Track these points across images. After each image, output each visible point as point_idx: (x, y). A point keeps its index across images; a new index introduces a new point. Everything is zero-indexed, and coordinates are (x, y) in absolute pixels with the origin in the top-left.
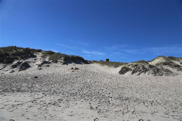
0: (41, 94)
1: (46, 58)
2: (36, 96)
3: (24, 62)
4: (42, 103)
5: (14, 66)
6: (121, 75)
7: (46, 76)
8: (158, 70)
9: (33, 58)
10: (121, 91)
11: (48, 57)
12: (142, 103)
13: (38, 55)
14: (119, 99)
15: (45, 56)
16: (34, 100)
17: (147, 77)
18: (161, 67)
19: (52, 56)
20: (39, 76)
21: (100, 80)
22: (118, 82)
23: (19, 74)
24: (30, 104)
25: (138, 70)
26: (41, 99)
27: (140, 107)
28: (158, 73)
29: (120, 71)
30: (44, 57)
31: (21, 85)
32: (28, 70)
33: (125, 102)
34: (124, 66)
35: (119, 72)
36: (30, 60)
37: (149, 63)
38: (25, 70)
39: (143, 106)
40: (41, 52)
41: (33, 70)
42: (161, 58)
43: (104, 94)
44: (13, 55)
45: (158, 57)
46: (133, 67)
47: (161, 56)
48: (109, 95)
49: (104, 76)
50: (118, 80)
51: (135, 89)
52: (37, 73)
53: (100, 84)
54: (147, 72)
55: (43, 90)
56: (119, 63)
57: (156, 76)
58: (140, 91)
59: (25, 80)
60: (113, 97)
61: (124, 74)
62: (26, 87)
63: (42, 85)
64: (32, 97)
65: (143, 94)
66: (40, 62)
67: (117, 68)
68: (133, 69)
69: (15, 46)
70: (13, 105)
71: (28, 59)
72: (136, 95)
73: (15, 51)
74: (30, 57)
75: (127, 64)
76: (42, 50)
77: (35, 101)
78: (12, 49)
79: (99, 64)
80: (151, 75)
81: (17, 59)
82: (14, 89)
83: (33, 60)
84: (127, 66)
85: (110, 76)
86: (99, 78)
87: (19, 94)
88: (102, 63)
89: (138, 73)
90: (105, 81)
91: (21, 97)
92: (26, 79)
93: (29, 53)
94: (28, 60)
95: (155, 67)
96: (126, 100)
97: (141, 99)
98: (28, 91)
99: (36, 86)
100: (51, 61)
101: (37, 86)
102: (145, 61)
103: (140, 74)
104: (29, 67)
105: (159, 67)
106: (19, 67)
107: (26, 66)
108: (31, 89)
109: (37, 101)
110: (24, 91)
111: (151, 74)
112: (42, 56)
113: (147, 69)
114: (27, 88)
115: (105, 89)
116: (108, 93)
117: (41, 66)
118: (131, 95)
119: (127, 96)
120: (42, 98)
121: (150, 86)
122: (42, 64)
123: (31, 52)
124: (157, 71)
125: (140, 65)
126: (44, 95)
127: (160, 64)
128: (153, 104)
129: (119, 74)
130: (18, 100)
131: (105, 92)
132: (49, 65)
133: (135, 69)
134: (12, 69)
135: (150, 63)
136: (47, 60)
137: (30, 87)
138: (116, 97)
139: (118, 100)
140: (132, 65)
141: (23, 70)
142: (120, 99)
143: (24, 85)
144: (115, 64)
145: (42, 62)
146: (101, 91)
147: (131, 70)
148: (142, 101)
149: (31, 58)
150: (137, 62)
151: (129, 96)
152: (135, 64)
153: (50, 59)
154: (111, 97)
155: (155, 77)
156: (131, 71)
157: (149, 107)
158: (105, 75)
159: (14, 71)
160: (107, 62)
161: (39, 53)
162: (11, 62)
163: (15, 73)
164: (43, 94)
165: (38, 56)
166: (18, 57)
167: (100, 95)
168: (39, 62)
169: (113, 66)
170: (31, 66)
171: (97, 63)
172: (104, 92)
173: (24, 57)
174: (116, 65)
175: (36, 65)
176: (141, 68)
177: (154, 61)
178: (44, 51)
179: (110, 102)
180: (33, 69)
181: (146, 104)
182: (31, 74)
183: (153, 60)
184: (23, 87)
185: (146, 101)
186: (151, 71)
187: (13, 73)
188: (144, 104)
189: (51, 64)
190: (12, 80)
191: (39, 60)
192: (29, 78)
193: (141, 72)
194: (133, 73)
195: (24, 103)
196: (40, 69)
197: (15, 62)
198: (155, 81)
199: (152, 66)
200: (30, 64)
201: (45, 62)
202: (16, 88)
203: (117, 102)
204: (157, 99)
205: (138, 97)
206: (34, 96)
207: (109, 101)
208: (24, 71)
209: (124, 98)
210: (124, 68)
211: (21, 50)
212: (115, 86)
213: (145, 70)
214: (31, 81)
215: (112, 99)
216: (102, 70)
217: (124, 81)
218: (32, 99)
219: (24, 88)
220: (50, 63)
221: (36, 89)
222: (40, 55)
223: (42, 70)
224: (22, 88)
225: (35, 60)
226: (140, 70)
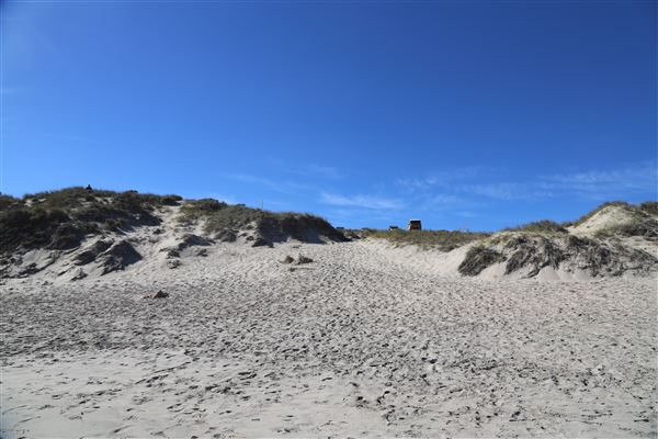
0: (179, 356)
1: (196, 224)
2: (162, 363)
3: (118, 240)
4: (181, 387)
5: (87, 258)
6: (468, 279)
7: (197, 290)
8: (605, 254)
9: (151, 228)
10: (468, 335)
11: (202, 223)
12: (550, 381)
13: (166, 214)
14: (463, 366)
15: (192, 217)
16: (156, 378)
17: (566, 282)
18: (614, 242)
19: (218, 215)
20: (173, 289)
21: (389, 299)
22: (457, 303)
23: (101, 284)
24: (142, 389)
25: (529, 256)
26: (181, 373)
27: (541, 395)
28: (605, 267)
29: (464, 264)
30: (187, 221)
31: (108, 325)
32: (132, 271)
33: (483, 376)
34: (475, 244)
35: (460, 267)
36: (140, 232)
37: (570, 229)
38: (123, 269)
39: (553, 391)
40: (179, 204)
41: (151, 269)
42: (615, 210)
43: (405, 350)
44: (80, 217)
45: (601, 207)
46: (509, 246)
47: (616, 204)
48: (423, 354)
49: (405, 285)
50: (457, 297)
51: (521, 328)
52: (166, 279)
53: (392, 314)
54: (561, 264)
55: (185, 338)
56: (457, 233)
57: (598, 279)
58: (540, 335)
59: (125, 306)
60: (440, 360)
61: (477, 274)
62: (127, 330)
63: (184, 321)
64: (148, 366)
65: (552, 347)
66: (174, 238)
67: (452, 252)
68: (510, 253)
69: (89, 188)
70: (80, 395)
71: (133, 231)
72: (523, 349)
73: (87, 205)
74: (139, 224)
75: (488, 235)
76: (180, 199)
77: (157, 382)
78: (76, 196)
79: (384, 241)
80: (577, 275)
81: (95, 231)
82: (86, 337)
83: (151, 234)
84: (487, 245)
85: (427, 283)
86: (386, 292)
87: (102, 355)
88: (396, 235)
89: (530, 267)
90: (410, 300)
91: (108, 368)
92: (127, 303)
93: (136, 210)
94: (131, 235)
95: (593, 244)
96: (487, 369)
97: (545, 364)
98: (133, 344)
99: (160, 326)
100: (212, 236)
101: (165, 324)
102: (554, 225)
103: (537, 271)
104: (138, 257)
105: (606, 242)
106: (101, 260)
107: (127, 256)
108: (144, 338)
109: (164, 381)
110: (119, 346)
111: (578, 271)
112: (181, 220)
113: (561, 252)
114: (130, 335)
115: (410, 333)
116: (422, 346)
117: (177, 255)
118: (504, 351)
119: (489, 354)
120: (182, 367)
121: (575, 316)
122: (182, 247)
123: (144, 205)
124: (600, 258)
125: (535, 238)
126: (191, 359)
127: (610, 233)
128: (591, 383)
129: (458, 274)
130: (100, 376)
131: (411, 344)
132: (205, 250)
133: (518, 253)
134: (78, 268)
135: (572, 231)
136: (198, 232)
137: (140, 330)
138: (451, 361)
139: (457, 370)
140: (505, 239)
141: (116, 269)
142: (466, 367)
143: (121, 322)
144: (443, 240)
145: (182, 241)
146: (395, 338)
147: (505, 259)
148: (548, 372)
149: (145, 227)
150: (526, 228)
151: (500, 356)
152: (516, 235)
153: (208, 230)
154: (433, 362)
155: (593, 280)
156: (505, 264)
157: (577, 394)
158: (407, 280)
159: (85, 275)
160: (415, 233)
161: (172, 208)
162: (75, 243)
163: (88, 283)
164: (187, 353)
165: (168, 220)
166: (99, 225)
167: (390, 353)
168: (172, 241)
169: (437, 246)
170: (142, 253)
171: (379, 237)
172: (404, 344)
173: (119, 225)
174: (448, 241)
175: (162, 250)
176: (541, 251)
177: (589, 223)
178: (188, 201)
179: (428, 378)
180: (151, 265)
181: (563, 383)
182: (145, 285)
183: (584, 219)
184: (115, 329)
185: (564, 371)
186: (579, 260)
187: (82, 282)
188: (556, 382)
189: (213, 246)
190: (77, 306)
191: (171, 232)
192: (138, 298)
193: (541, 264)
194: (511, 268)
195: (119, 387)
196: (177, 265)
197: (89, 244)
198: (594, 298)
199: (581, 241)
200: (140, 249)
201: (192, 241)
202: (91, 336)
203: (455, 377)
204: (606, 362)
205: (533, 357)
206: (154, 361)
207: (425, 376)
208: (121, 273)
209: (479, 363)
210: (479, 250)
211: (109, 199)
212: (444, 319)
213: (556, 257)
214: (144, 309)
215: (434, 369)
216: (398, 262)
217: (479, 300)
218: (149, 372)
219: (121, 335)
220: (211, 241)
221: (161, 337)
222: (174, 216)
223: (182, 269)
224: (114, 334)
225: (158, 232)
226: (535, 259)
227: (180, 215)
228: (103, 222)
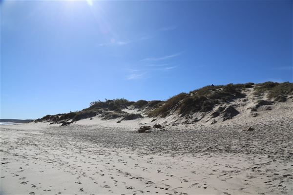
0: (265, 159)
1: (263, 95)
2: (257, 160)
3: (228, 106)
4: (269, 173)
5: (216, 114)
7: (270, 127)
9: (241, 99)
11: (266, 94)
13: (248, 92)
15: (261, 92)
16: (256, 168)
19: (274, 89)
20: (256, 126)
23: (223, 125)
24: (250, 172)
26: (268, 166)
30: (258, 94)
31: (229, 142)
32: (236, 119)
36: (237, 102)
38: (231, 118)
40: (253, 87)
41: (244, 118)
44: (211, 98)
52: (251, 122)
55: (267, 150)
59: (235, 134)
62: (238, 145)
63: (265, 142)
64: (250, 162)
66: (253, 103)
69: (213, 85)
70: (223, 171)
71: (234, 101)
73: (213, 92)
74: (236, 98)
76: (253, 84)
77: (256, 169)
78: (208, 90)
81: (218, 103)
82: (221, 147)
83: (242, 101)
87: (229, 155)
91: (232, 161)
92: (236, 133)
93: (233, 92)
94: (233, 103)
98: (241, 151)
99: (253, 144)
100: (273, 100)
101: (255, 143)
104: (237, 113)
106: (222, 115)
107: (232, 113)
108: (246, 149)
109: (260, 169)
110: (235, 152)
112: (255, 94)
114: (239, 147)
117: (256, 110)
120: (268, 164)
122: (258, 106)
123: (237, 89)
126: (272, 160)
130: (230, 164)
132: (270, 107)
134: (213, 119)
136: (265, 98)
137: (244, 145)
141: (228, 118)
143: (235, 141)
145: (257, 104)
149: (238, 99)
153: (270, 97)
159: (216, 122)
161: (250, 89)
162: (210, 109)
163: (218, 125)
164: (269, 157)
165: (249, 95)
166: (219, 100)
168: (252, 104)
170: (239, 111)
173: (227, 100)
175: (248, 109)
178: (257, 85)
180: (244, 116)
182: (242, 125)
184: (232, 145)
187: (216, 124)
189: (274, 105)
190: (215, 135)
191: (252, 100)
192: (240, 131)
195: (239, 170)
196: (256, 115)
197: (216, 108)
200: (238, 109)
201: (262, 103)
202: (223, 147)
206: (253, 160)
208: (231, 120)
211: (221, 89)
214: (244, 136)
218: (252, 164)
219: (235, 147)
220: (273, 102)
221: (255, 149)
222: (252, 92)
223: (259, 117)
224: (233, 147)
225: (245, 101)
227: (254, 91)
228: (220, 99)
